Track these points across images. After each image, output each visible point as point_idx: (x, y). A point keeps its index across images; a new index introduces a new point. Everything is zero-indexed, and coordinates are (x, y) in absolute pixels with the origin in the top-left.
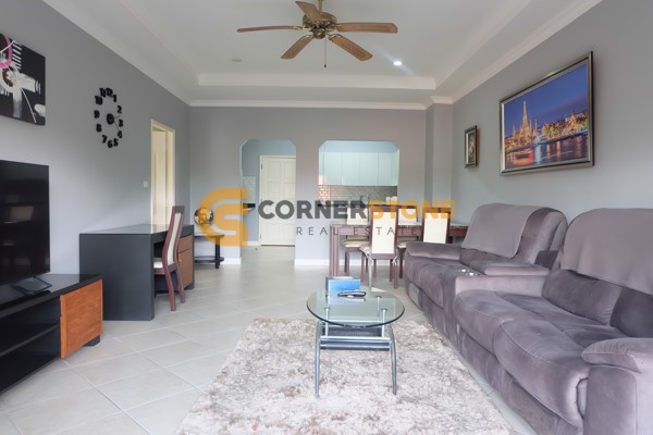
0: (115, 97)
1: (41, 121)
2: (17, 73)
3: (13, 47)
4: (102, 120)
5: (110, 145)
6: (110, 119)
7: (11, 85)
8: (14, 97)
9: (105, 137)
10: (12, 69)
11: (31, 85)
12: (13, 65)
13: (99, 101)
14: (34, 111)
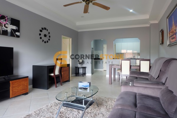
0: (47, 30)
1: (18, 36)
2: (9, 25)
3: (8, 18)
4: (42, 36)
5: (45, 42)
6: (45, 36)
7: (7, 28)
8: (8, 31)
9: (43, 40)
10: (7, 24)
11: (14, 28)
12: (8, 23)
13: (41, 31)
14: (15, 34)
